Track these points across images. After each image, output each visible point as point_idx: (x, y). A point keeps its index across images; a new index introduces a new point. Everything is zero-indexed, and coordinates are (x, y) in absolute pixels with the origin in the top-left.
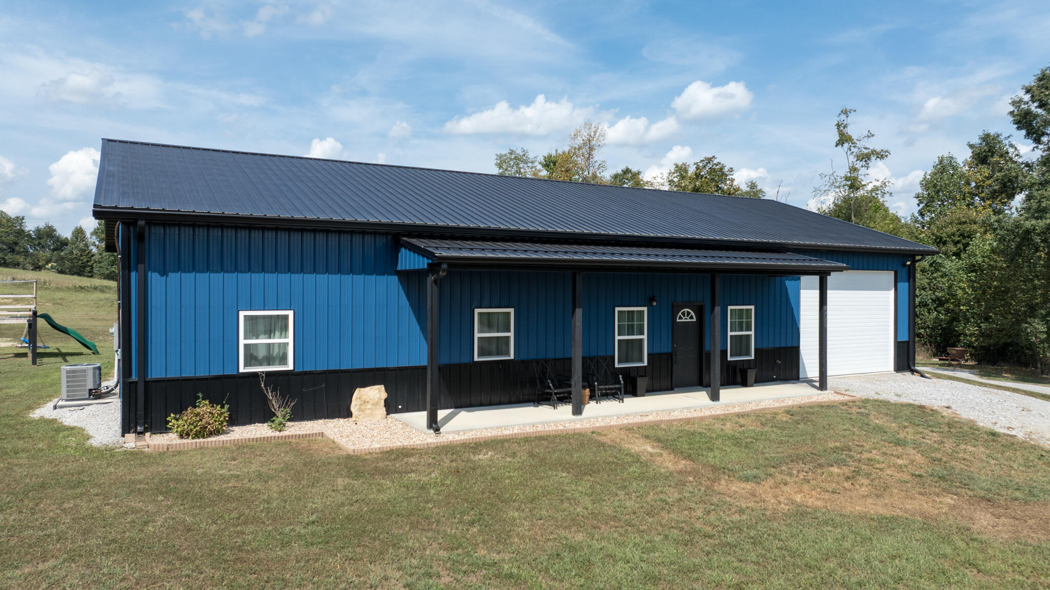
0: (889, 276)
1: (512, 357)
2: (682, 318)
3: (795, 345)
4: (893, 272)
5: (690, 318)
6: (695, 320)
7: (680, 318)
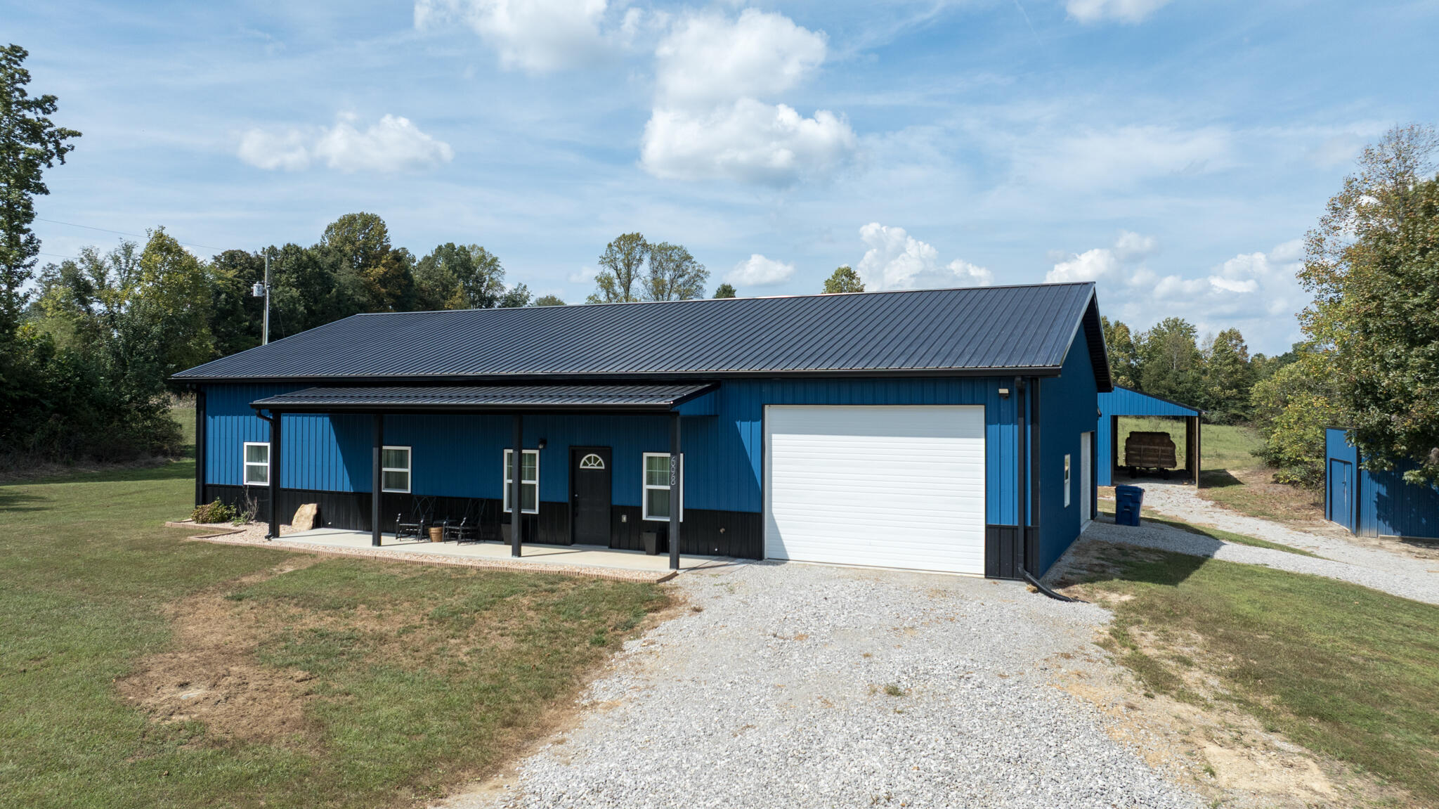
0: (976, 415)
1: (409, 491)
2: (587, 465)
3: (756, 510)
4: (983, 407)
5: (598, 465)
6: (603, 468)
7: (585, 464)
